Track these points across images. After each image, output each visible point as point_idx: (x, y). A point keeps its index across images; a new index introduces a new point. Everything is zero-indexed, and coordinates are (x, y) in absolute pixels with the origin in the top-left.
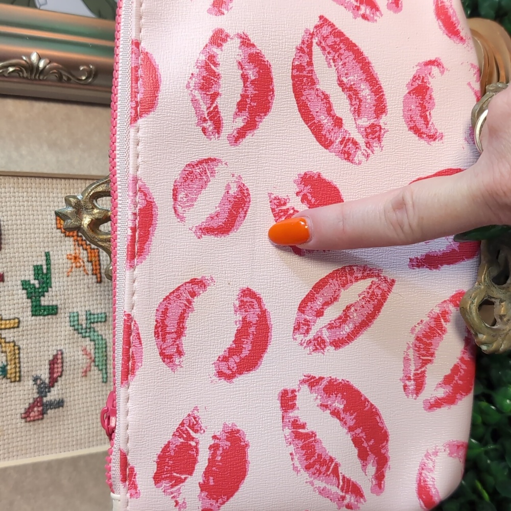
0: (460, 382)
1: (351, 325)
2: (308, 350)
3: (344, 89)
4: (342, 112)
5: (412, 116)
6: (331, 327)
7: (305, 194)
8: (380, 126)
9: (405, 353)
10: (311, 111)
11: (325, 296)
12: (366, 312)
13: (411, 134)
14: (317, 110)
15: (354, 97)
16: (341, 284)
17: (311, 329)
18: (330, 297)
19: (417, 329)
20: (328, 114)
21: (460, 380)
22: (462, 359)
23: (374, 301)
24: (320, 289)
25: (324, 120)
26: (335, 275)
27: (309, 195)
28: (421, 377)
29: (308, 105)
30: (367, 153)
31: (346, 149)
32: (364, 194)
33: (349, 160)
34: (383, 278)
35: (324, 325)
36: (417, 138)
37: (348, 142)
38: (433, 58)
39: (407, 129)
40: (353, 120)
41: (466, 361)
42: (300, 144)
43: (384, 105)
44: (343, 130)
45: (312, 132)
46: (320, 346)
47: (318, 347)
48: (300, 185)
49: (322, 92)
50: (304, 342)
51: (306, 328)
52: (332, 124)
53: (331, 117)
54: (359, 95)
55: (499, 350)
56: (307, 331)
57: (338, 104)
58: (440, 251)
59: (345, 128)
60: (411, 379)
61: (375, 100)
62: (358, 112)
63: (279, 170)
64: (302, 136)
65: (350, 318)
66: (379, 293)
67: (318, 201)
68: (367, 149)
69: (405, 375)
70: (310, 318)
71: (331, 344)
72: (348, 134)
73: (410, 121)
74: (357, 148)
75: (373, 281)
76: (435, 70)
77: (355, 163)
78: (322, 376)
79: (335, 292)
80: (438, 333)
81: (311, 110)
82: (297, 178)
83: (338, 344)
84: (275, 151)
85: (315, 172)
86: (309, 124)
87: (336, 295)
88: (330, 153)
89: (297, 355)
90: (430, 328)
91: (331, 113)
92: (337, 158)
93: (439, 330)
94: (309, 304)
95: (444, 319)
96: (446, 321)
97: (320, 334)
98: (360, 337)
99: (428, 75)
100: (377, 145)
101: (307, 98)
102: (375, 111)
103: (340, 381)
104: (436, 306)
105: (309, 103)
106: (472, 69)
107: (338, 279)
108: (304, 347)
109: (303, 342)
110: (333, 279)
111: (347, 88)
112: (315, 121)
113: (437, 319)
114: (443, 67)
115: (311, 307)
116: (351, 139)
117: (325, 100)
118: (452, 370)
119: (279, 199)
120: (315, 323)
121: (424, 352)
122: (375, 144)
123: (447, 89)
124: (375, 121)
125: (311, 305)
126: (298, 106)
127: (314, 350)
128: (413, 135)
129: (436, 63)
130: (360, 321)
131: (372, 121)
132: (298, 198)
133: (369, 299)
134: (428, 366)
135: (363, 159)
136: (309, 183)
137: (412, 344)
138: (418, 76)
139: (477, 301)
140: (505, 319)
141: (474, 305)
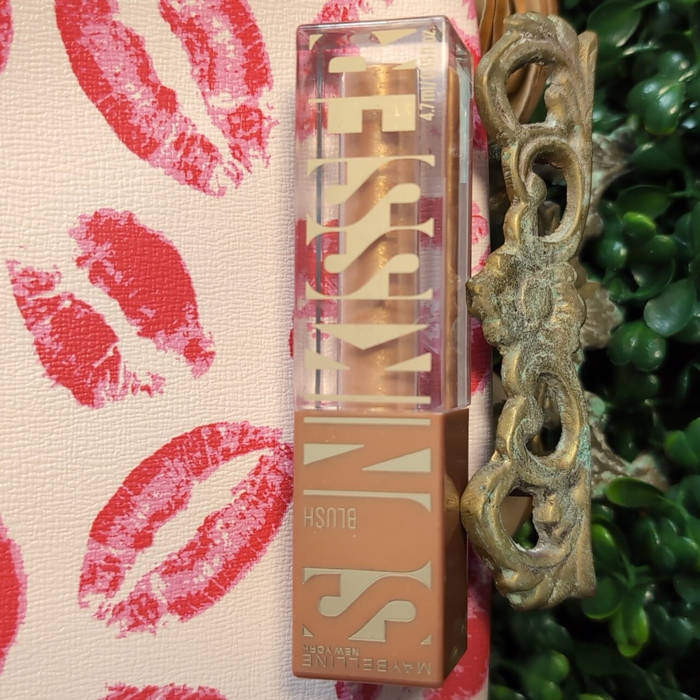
1: (217, 562)
2: (116, 628)
3: (176, 26)
4: (173, 77)
6: (170, 569)
7: (97, 262)
8: (259, 111)
10: (102, 73)
11: (155, 499)
12: (248, 527)
14: (118, 71)
15: (199, 45)
16: (192, 469)
17: (122, 577)
18: (166, 500)
20: (142, 80)
23: (266, 502)
24: (142, 483)
25: (134, 93)
26: (178, 448)
27: (107, 264)
29: (96, 59)
30: (237, 170)
31: (190, 160)
32: (236, 263)
33: (199, 185)
34: (283, 447)
35: (154, 566)
37: (192, 144)
40: (200, 95)
42: (81, 146)
43: (264, 67)
44: (178, 118)
45: (108, 121)
46: (146, 615)
47: (141, 618)
48: (85, 241)
49: (127, 31)
50: (107, 610)
51: (110, 576)
52: (153, 102)
53: (151, 88)
54: (209, 41)
55: (547, 601)
56: (114, 585)
57: (163, 58)
59: (182, 112)
61: (245, 54)
62: (208, 79)
63: (31, 206)
64: (84, 127)
65: (214, 545)
66: (277, 483)
67: (132, 279)
68: (236, 161)
70: (121, 552)
71: (172, 608)
72: (190, 127)
74: (212, 159)
75: (262, 457)
77: (211, 192)
78: (152, 685)
79: (178, 487)
81: (103, 69)
82: (78, 225)
83: (186, 607)
84: (19, 160)
85: (120, 211)
86: (99, 101)
87: (180, 494)
88: (152, 169)
89: (91, 643)
91: (150, 77)
92: (170, 180)
94: (117, 519)
97: (144, 587)
98: (239, 586)
99: (357, 5)
100: (256, 153)
101: (92, 42)
102: (247, 79)
103: (194, 691)
105: (97, 54)
107: (185, 457)
108: (106, 621)
109: (104, 610)
110: (172, 459)
111: (180, 24)
112: (113, 95)
115: (123, 528)
116: (199, 138)
117: (132, 48)
119: (34, 275)
120: (133, 563)
122: (251, 152)
124: (248, 101)
125: (123, 522)
126: (71, 60)
127: (130, 627)
130: (237, 548)
131: (242, 100)
132: (81, 271)
133: (254, 498)
135: (229, 183)
136: (107, 237)
138: (334, 7)
139: (499, 495)
140: (557, 532)
141: (492, 504)
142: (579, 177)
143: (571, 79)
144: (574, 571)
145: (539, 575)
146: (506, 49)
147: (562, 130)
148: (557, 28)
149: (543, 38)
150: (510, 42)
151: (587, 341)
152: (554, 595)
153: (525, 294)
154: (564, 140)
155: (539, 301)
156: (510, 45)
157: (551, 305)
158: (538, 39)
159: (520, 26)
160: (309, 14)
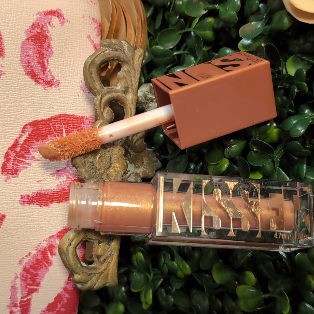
0: (63, 310)
5: (30, 61)
9: (13, 282)
13: (28, 78)
19: (25, 261)
21: (63, 308)
22: (65, 289)
28: (27, 304)
36: (34, 83)
38: (54, 9)
39: (24, 73)
41: (69, 290)
43: (1, 49)
55: (93, 288)
58: (50, 190)
60: (17, 306)
69: (12, 302)
73: (28, 66)
76: (55, 20)
80: (45, 265)
90: (37, 260)
93: (46, 262)
95: (50, 253)
96: (52, 254)
99: (48, 24)
104: (44, 241)
106: (93, 23)
113: (44, 252)
114: (63, 18)
118: (55, 299)
121: (31, 282)
123: (66, 39)
128: (30, 79)
129: (56, 14)
134: (34, 295)
137: (20, 274)
138: (37, 24)
139: (75, 243)
140: (102, 259)
141: (71, 246)
142: (129, 111)
143: (129, 69)
144: (107, 276)
145: (90, 277)
146: (99, 54)
147: (123, 91)
148: (124, 47)
149: (118, 51)
150: (101, 52)
151: (143, 175)
152: (97, 285)
153: (98, 159)
154: (123, 95)
155: (105, 162)
156: (101, 53)
157: (111, 164)
158: (115, 51)
159: (107, 45)
160: (25, 26)
